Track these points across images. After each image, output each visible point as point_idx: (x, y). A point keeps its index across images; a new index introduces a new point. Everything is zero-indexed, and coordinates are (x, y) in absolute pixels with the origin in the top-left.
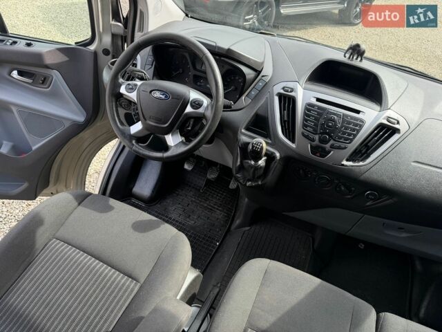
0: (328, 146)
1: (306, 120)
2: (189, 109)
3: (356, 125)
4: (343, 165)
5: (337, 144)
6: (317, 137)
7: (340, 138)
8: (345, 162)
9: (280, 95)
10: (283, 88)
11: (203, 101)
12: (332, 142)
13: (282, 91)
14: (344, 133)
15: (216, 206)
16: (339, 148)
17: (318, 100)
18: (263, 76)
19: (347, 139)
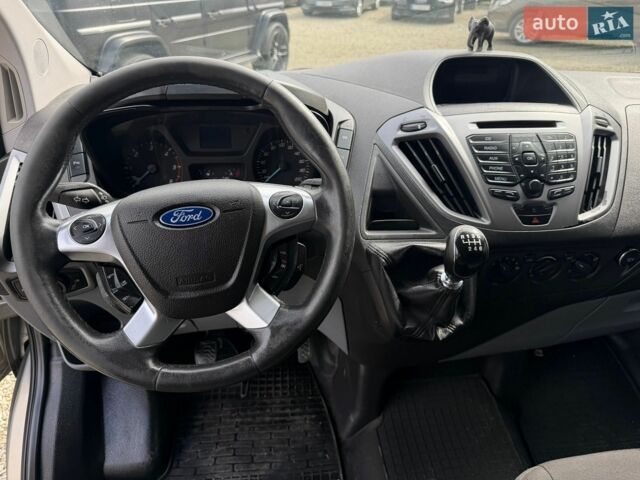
0: (543, 198)
1: (487, 167)
2: (273, 224)
3: (567, 146)
4: (582, 223)
5: (558, 189)
6: (518, 189)
7: (557, 176)
8: (582, 217)
9: (401, 143)
10: (402, 128)
11: (297, 195)
12: (547, 189)
13: (401, 134)
14: (558, 166)
15: (288, 411)
16: (564, 194)
17: (481, 125)
18: (340, 123)
19: (567, 175)
